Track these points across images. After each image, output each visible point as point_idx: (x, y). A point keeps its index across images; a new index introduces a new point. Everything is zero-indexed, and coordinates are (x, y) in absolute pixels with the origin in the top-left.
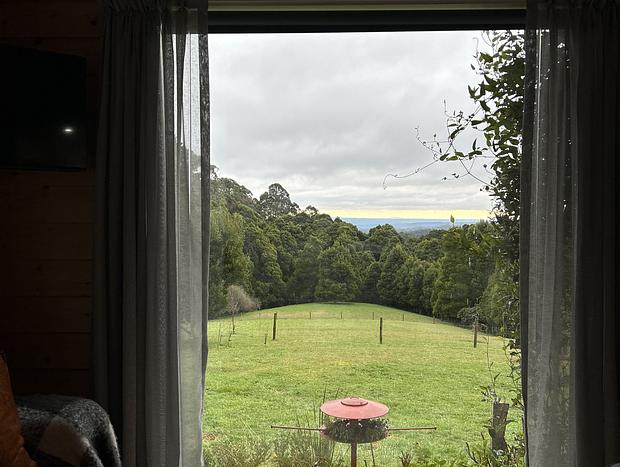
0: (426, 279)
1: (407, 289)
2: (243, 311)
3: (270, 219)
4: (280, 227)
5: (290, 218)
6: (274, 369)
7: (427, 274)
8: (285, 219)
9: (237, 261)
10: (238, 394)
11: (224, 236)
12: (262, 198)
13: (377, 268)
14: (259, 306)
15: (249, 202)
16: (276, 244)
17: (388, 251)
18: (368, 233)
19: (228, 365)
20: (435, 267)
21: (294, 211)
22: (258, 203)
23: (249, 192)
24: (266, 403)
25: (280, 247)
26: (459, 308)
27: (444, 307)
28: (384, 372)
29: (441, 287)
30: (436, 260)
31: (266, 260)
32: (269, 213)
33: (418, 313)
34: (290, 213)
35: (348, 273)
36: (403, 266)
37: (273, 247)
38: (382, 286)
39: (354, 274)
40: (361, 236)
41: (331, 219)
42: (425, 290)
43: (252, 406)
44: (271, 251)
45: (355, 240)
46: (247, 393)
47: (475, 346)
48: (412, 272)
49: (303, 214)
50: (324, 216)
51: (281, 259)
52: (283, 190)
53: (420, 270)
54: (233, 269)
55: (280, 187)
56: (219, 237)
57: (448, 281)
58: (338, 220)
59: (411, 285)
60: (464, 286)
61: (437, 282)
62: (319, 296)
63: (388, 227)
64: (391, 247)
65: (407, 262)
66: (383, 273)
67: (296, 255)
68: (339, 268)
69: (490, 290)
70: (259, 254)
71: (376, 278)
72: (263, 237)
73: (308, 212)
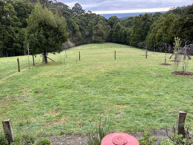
0: (128, 34)
1: (121, 37)
2: (69, 47)
3: (76, 16)
4: (80, 18)
5: (83, 15)
6: (79, 75)
7: (128, 32)
8: (81, 16)
9: (64, 35)
10: (67, 88)
11: (58, 25)
12: (73, 8)
13: (112, 31)
14: (75, 45)
15: (69, 10)
16: (79, 25)
17: (115, 25)
18: (108, 19)
19: (63, 74)
20: (130, 30)
21: (84, 13)
22: (72, 10)
23: (68, 7)
24: (77, 92)
25: (80, 25)
26: (138, 43)
27: (133, 43)
28: (118, 73)
29: (132, 36)
30: (131, 27)
31: (76, 30)
32: (76, 14)
33: (125, 45)
34: (82, 14)
35: (103, 33)
36: (120, 30)
37: (78, 26)
38: (113, 37)
39: (105, 33)
40: (107, 21)
41: (96, 15)
42: (127, 37)
43: (72, 94)
44: (77, 27)
45: (104, 22)
46: (70, 87)
47: (146, 58)
48: (123, 32)
49: (87, 14)
50: (94, 14)
51: (81, 30)
52: (79, 5)
53: (126, 31)
54: (63, 37)
55: (78, 4)
56: (57, 26)
57: (135, 34)
58: (98, 15)
59: (123, 36)
60: (140, 35)
61: (131, 35)
62: (94, 41)
63: (115, 17)
64: (116, 24)
65: (121, 28)
66: (114, 33)
67: (85, 28)
68: (100, 32)
69: (148, 36)
70: (73, 28)
71: (112, 34)
72: (74, 22)
73: (88, 13)
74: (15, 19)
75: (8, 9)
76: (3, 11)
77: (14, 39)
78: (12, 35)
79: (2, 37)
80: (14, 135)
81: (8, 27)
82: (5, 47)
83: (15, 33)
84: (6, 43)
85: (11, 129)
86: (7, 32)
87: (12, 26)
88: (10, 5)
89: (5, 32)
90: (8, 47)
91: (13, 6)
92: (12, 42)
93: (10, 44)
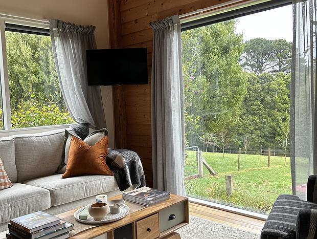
74: (285, 100)
75: (276, 86)
76: (269, 89)
77: (278, 130)
78: (276, 124)
79: (262, 125)
80: (233, 191)
81: (272, 112)
82: (263, 141)
83: (280, 121)
84: (265, 136)
85: (232, 185)
86: (270, 119)
87: (278, 111)
88: (281, 80)
89: (267, 119)
90: (267, 141)
91: (284, 82)
92: (274, 134)
93: (271, 137)
